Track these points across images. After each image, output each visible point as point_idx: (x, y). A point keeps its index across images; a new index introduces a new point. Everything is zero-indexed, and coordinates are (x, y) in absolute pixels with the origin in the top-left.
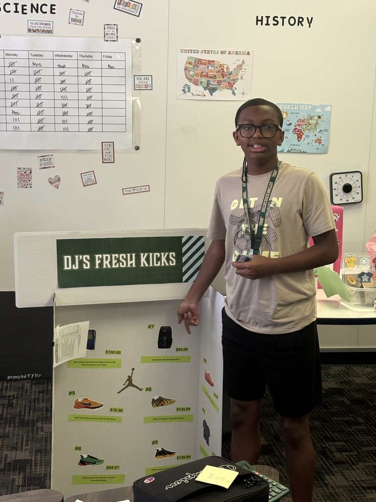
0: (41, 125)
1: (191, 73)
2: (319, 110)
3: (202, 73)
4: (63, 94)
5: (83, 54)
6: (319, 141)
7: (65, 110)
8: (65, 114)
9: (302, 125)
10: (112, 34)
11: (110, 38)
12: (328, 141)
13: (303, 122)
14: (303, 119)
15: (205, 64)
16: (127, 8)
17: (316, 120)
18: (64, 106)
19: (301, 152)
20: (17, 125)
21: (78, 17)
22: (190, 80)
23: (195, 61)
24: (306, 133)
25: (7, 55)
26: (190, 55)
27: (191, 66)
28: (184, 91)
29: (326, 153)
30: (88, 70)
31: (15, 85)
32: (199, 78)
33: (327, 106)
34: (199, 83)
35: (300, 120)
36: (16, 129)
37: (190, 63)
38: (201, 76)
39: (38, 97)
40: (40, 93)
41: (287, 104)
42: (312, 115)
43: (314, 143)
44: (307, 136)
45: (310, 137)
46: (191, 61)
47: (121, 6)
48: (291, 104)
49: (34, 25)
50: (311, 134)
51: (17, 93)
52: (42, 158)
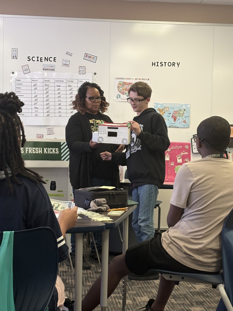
0: (48, 114)
1: (121, 89)
2: (184, 107)
3: (126, 89)
4: (59, 99)
5: (69, 80)
6: (185, 122)
7: (60, 106)
8: (60, 108)
9: (176, 114)
10: (83, 71)
11: (82, 72)
12: (189, 122)
13: (176, 112)
14: (176, 111)
15: (127, 84)
16: (90, 59)
17: (183, 111)
18: (59, 105)
19: (176, 127)
20: (37, 114)
21: (67, 63)
22: (120, 92)
23: (123, 83)
24: (178, 118)
25: (33, 80)
26: (120, 80)
27: (121, 86)
28: (117, 97)
29: (189, 128)
30: (71, 88)
31: (37, 95)
32: (125, 91)
33: (188, 104)
34: (125, 94)
35: (175, 111)
36: (36, 115)
37: (120, 84)
38: (126, 90)
39: (47, 100)
40: (48, 99)
41: (168, 104)
42: (181, 109)
43: (182, 123)
44: (179, 119)
45: (180, 120)
46: (121, 83)
47: (87, 58)
48: (170, 104)
49: (46, 67)
50: (181, 118)
51: (37, 98)
52: (48, 129)
